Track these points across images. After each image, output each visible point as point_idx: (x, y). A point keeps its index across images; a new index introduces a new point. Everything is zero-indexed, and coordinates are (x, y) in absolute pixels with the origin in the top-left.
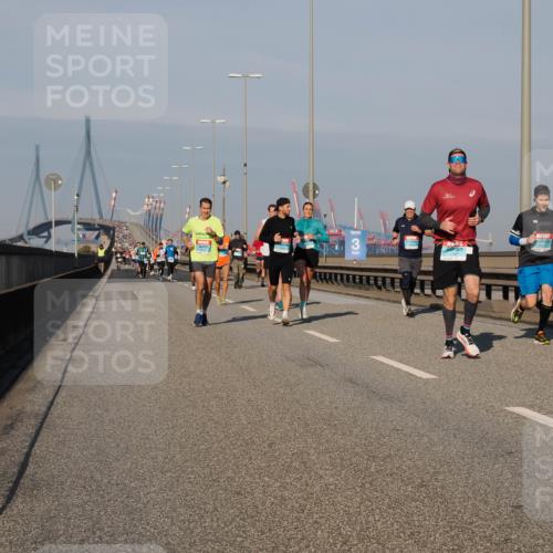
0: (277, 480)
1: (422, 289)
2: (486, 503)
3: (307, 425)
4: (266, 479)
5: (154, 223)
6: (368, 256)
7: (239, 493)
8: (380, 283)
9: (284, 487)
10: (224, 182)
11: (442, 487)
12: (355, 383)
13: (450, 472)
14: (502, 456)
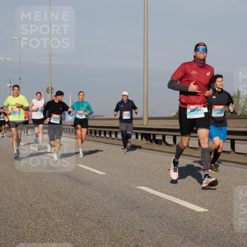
1: (100, 134)
2: (128, 229)
4: (29, 221)
7: (16, 228)
9: (37, 224)
10: (10, 87)
12: (69, 177)
13: (112, 216)
14: (135, 208)
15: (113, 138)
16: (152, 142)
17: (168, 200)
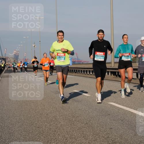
1: (87, 73)
2: (103, 128)
6: (72, 64)
7: (39, 128)
8: (76, 71)
9: (50, 125)
16: (117, 76)
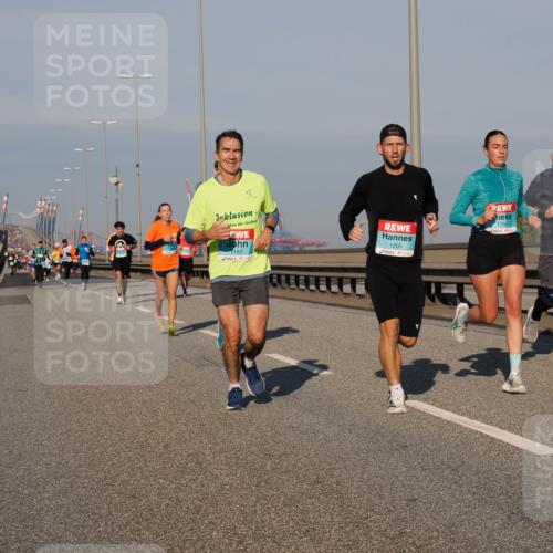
0: (172, 482)
1: (318, 286)
3: (202, 425)
4: (161, 481)
5: (46, 226)
7: (134, 497)
8: (275, 280)
9: (178, 488)
10: (117, 184)
11: (338, 483)
13: (345, 467)
14: (397, 450)
15: (346, 294)
17: (471, 430)
